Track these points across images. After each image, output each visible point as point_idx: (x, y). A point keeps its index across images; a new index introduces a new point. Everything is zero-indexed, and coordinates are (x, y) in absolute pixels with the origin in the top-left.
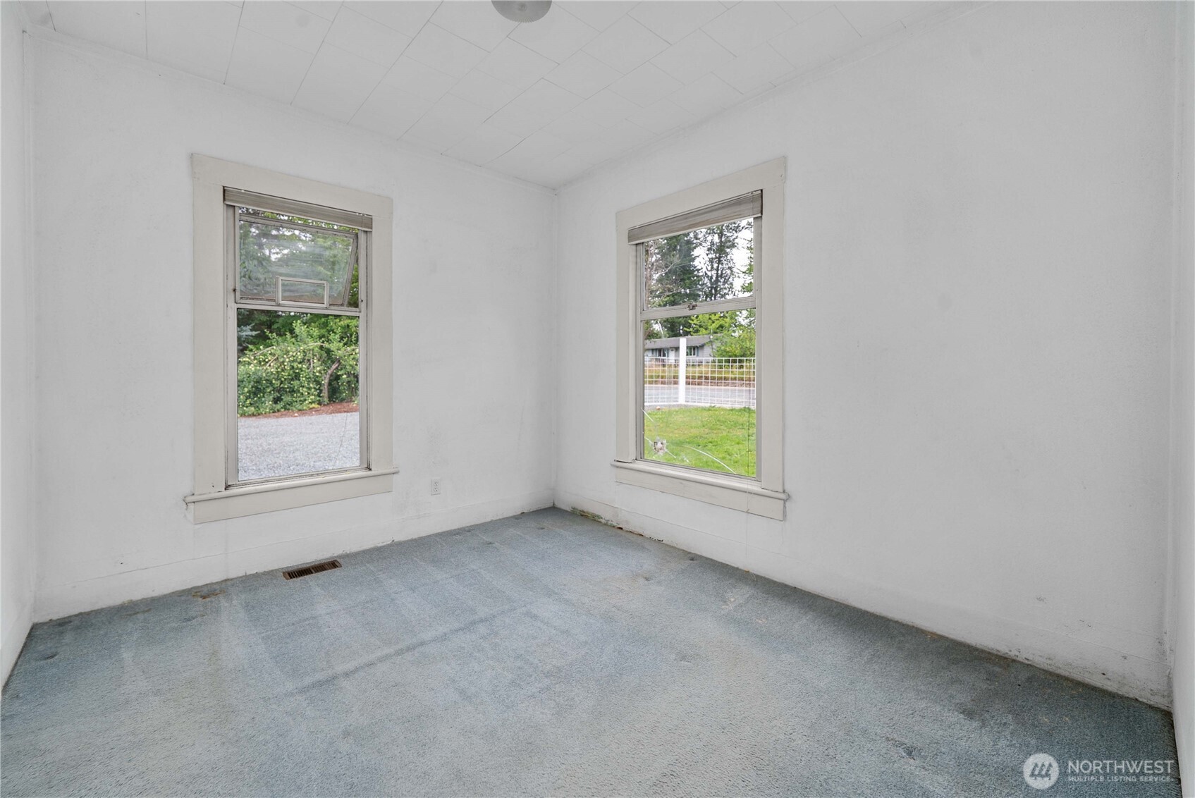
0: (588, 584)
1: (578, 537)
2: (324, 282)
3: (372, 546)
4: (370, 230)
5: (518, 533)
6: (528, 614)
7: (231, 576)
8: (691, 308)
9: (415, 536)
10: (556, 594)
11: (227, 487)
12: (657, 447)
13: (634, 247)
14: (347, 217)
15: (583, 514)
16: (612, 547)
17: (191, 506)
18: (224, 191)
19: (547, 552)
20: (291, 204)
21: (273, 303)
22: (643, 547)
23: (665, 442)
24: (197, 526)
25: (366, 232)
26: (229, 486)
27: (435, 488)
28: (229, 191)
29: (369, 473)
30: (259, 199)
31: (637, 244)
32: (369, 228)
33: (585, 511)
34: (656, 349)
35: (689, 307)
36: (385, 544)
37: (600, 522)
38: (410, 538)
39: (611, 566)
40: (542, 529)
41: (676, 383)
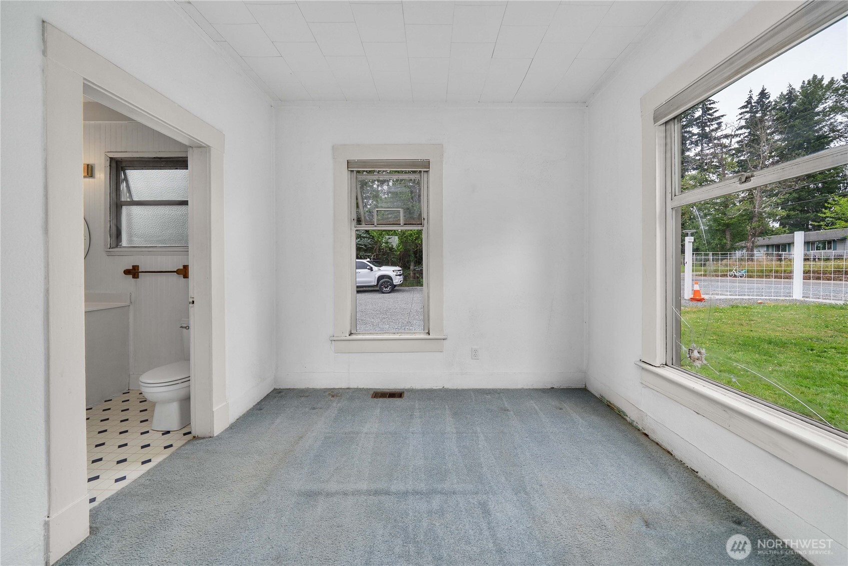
0: (566, 497)
1: (590, 430)
2: (400, 209)
3: (430, 387)
4: (428, 170)
5: (536, 407)
6: (483, 506)
7: (351, 387)
8: (743, 180)
9: (460, 387)
10: (526, 493)
11: (351, 334)
12: (692, 355)
13: (663, 128)
14: (414, 163)
15: (609, 404)
16: (623, 457)
17: (333, 342)
18: (348, 162)
19: (549, 437)
20: (381, 162)
21: (373, 226)
22: (665, 471)
23: (703, 351)
24: (336, 354)
25: (427, 171)
26: (352, 333)
27: (475, 354)
28: (351, 162)
29: (427, 337)
30: (364, 163)
31: (666, 123)
32: (427, 168)
33: (611, 402)
34: (773, 245)
35: (740, 180)
36: (438, 388)
37: (625, 419)
38: (455, 388)
39: (608, 482)
40: (561, 409)
41: (790, 278)
